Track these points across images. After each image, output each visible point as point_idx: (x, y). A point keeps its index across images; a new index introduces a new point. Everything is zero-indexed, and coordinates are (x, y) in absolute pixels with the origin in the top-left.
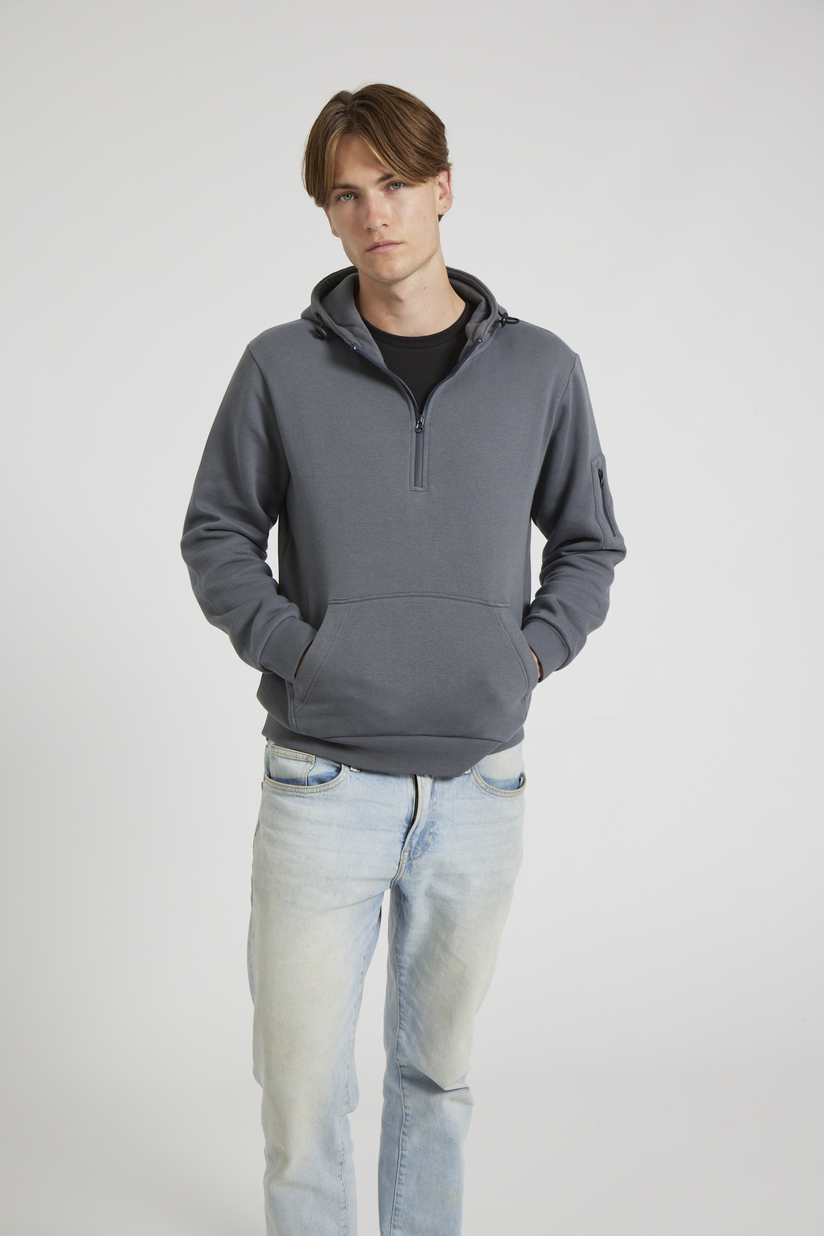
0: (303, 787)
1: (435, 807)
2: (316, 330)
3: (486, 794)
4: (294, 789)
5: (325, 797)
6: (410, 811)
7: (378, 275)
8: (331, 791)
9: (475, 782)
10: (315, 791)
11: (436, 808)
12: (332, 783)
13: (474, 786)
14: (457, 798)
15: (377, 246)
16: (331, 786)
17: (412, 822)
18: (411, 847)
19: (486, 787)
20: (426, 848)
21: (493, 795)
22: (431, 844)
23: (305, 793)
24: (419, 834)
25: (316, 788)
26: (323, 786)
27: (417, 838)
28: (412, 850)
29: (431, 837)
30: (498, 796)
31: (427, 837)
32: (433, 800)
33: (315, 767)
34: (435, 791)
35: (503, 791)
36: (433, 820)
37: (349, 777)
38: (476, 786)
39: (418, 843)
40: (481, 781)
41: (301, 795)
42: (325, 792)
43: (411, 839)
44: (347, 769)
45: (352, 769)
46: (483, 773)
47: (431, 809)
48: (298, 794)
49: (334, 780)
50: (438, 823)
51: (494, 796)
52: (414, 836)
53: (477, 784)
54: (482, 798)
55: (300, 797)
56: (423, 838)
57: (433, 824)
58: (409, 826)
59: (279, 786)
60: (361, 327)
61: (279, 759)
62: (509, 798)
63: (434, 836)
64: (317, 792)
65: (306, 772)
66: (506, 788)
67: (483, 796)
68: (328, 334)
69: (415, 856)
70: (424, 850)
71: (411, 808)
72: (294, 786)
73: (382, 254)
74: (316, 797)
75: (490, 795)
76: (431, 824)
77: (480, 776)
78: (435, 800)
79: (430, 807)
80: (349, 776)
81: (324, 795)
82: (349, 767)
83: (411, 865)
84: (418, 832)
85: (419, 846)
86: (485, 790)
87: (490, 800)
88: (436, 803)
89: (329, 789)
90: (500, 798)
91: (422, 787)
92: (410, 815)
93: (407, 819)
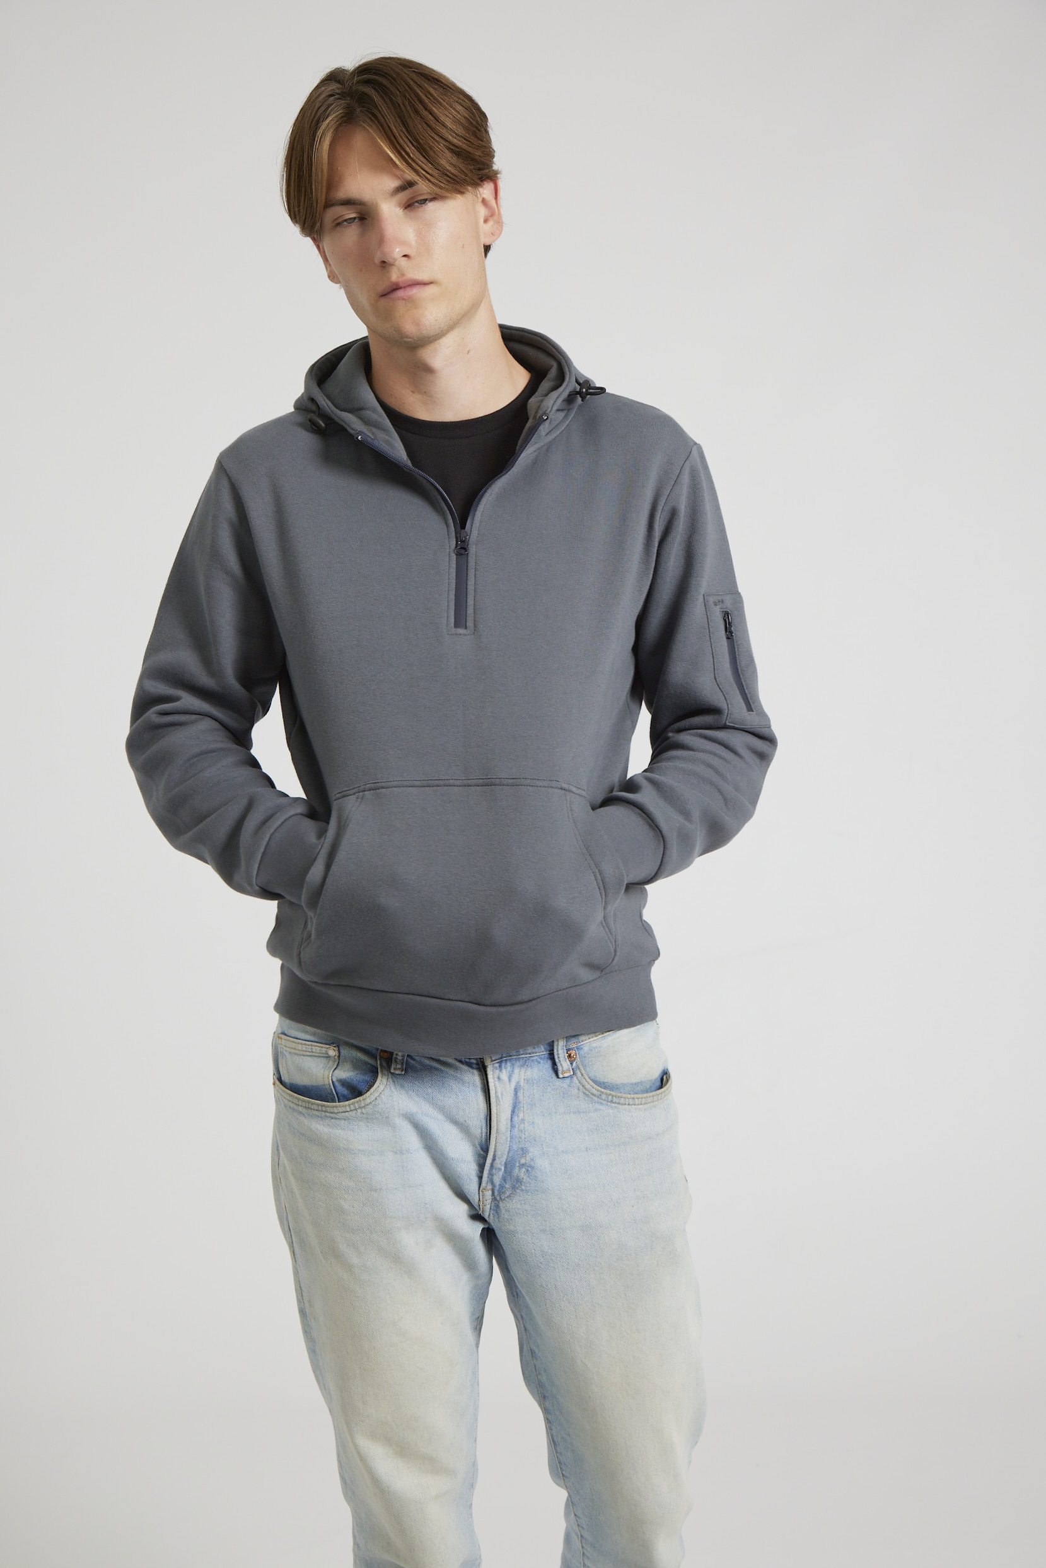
1: (522, 1126)
2: (310, 421)
3: (600, 1103)
5: (363, 1116)
6: (484, 1135)
7: (399, 331)
8: (370, 1106)
9: (580, 1087)
10: (346, 1109)
11: (524, 1128)
12: (369, 1096)
13: (581, 1094)
14: (558, 1111)
15: (396, 288)
16: (368, 1101)
17: (487, 1149)
18: (493, 1184)
19: (599, 1093)
20: (515, 1185)
21: (613, 1105)
22: (525, 1180)
23: (336, 1113)
24: (503, 1168)
25: (349, 1105)
26: (358, 1102)
27: (501, 1173)
28: (497, 1188)
29: (524, 1170)
30: (622, 1104)
31: (516, 1170)
32: (515, 1116)
34: (519, 1102)
35: (629, 1096)
36: (523, 1146)
38: (584, 1093)
39: (504, 1179)
40: (590, 1085)
42: (363, 1110)
44: (386, 1074)
47: (515, 1130)
48: (330, 1114)
49: (372, 1090)
50: (531, 1150)
51: (616, 1105)
53: (585, 1091)
54: (596, 1110)
56: (510, 1173)
57: (524, 1151)
58: (485, 1154)
60: (374, 410)
62: (640, 1106)
63: (529, 1169)
64: (351, 1111)
66: (640, 1092)
67: (597, 1106)
68: (326, 425)
69: (501, 1197)
70: (514, 1188)
71: (484, 1130)
72: (321, 1102)
73: (403, 299)
74: (350, 1117)
75: (608, 1104)
76: (520, 1152)
77: (585, 1076)
78: (521, 1116)
80: (390, 1082)
81: (362, 1113)
82: (390, 1070)
83: (497, 1207)
84: (500, 1164)
85: (506, 1183)
86: (598, 1097)
87: (611, 1111)
88: (523, 1120)
89: (367, 1105)
90: (626, 1106)
91: (496, 1096)
92: (483, 1139)
93: (481, 1144)
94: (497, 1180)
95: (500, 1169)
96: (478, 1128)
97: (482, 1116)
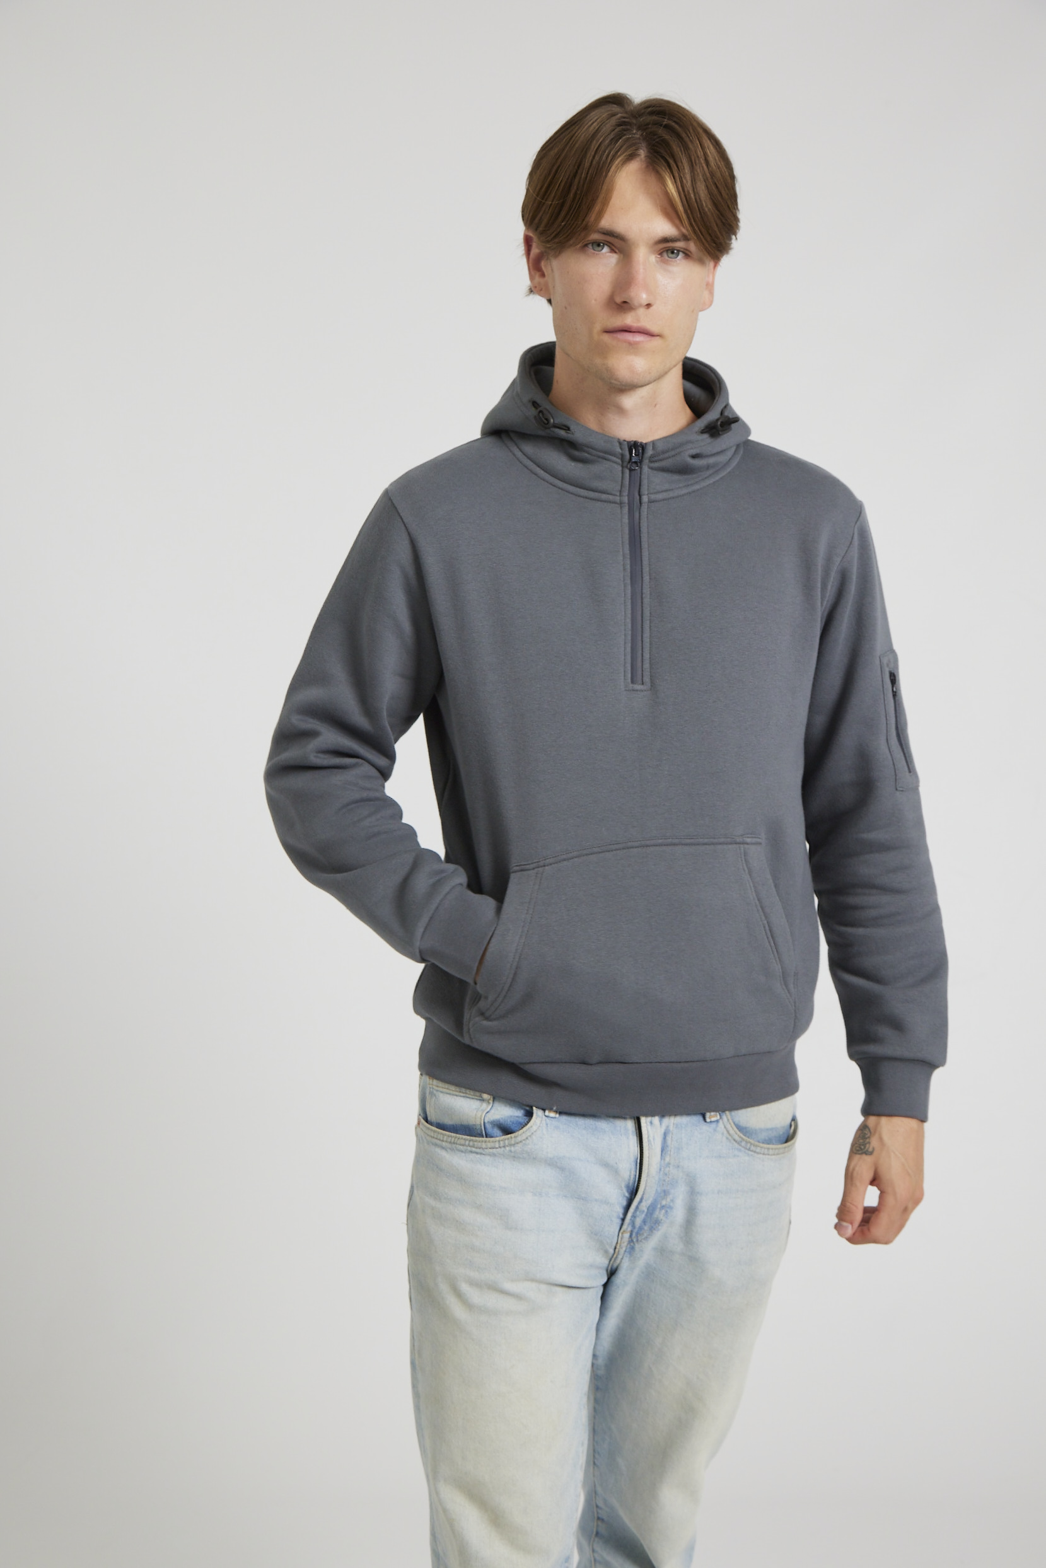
0: (481, 1139)
1: (667, 1169)
3: (740, 1150)
4: (467, 1143)
5: (513, 1154)
6: (632, 1177)
8: (520, 1145)
9: (725, 1132)
10: (497, 1146)
11: (669, 1171)
12: (521, 1135)
13: (724, 1139)
14: (700, 1156)
15: (626, 330)
16: (520, 1139)
17: (634, 1192)
18: (633, 1226)
19: (738, 1140)
20: (655, 1227)
21: (750, 1153)
22: (663, 1221)
23: (483, 1149)
24: (646, 1210)
25: (502, 1141)
26: (511, 1139)
27: (643, 1216)
28: (636, 1230)
29: (663, 1211)
30: (758, 1153)
31: (657, 1212)
32: (664, 1160)
33: (494, 1108)
34: (667, 1146)
35: (765, 1146)
36: (665, 1188)
37: (545, 1125)
38: (727, 1138)
39: (644, 1222)
40: (733, 1131)
41: (478, 1150)
42: (515, 1148)
43: (634, 1216)
44: (540, 1112)
45: (547, 1113)
46: (736, 1120)
47: (662, 1173)
48: (474, 1149)
49: (525, 1128)
50: (672, 1191)
51: (752, 1153)
52: (638, 1213)
53: (728, 1136)
54: (734, 1155)
55: (477, 1153)
56: (651, 1214)
57: (666, 1193)
58: (631, 1197)
59: (445, 1137)
62: (773, 1157)
63: (666, 1212)
64: (502, 1147)
65: (481, 1116)
66: (768, 1141)
67: (736, 1152)
69: (640, 1238)
70: (652, 1229)
71: (633, 1173)
72: (468, 1137)
74: (500, 1154)
75: (747, 1151)
76: (662, 1194)
77: (732, 1124)
78: (667, 1159)
79: (660, 1170)
80: (544, 1122)
81: (514, 1151)
82: (544, 1110)
83: (633, 1248)
84: (644, 1206)
85: (645, 1225)
86: (738, 1143)
87: (747, 1158)
88: (669, 1164)
89: (517, 1143)
90: (761, 1156)
91: (649, 1141)
92: (631, 1182)
93: (627, 1187)
94: (638, 1222)
95: (644, 1211)
96: (627, 1170)
97: (632, 1159)
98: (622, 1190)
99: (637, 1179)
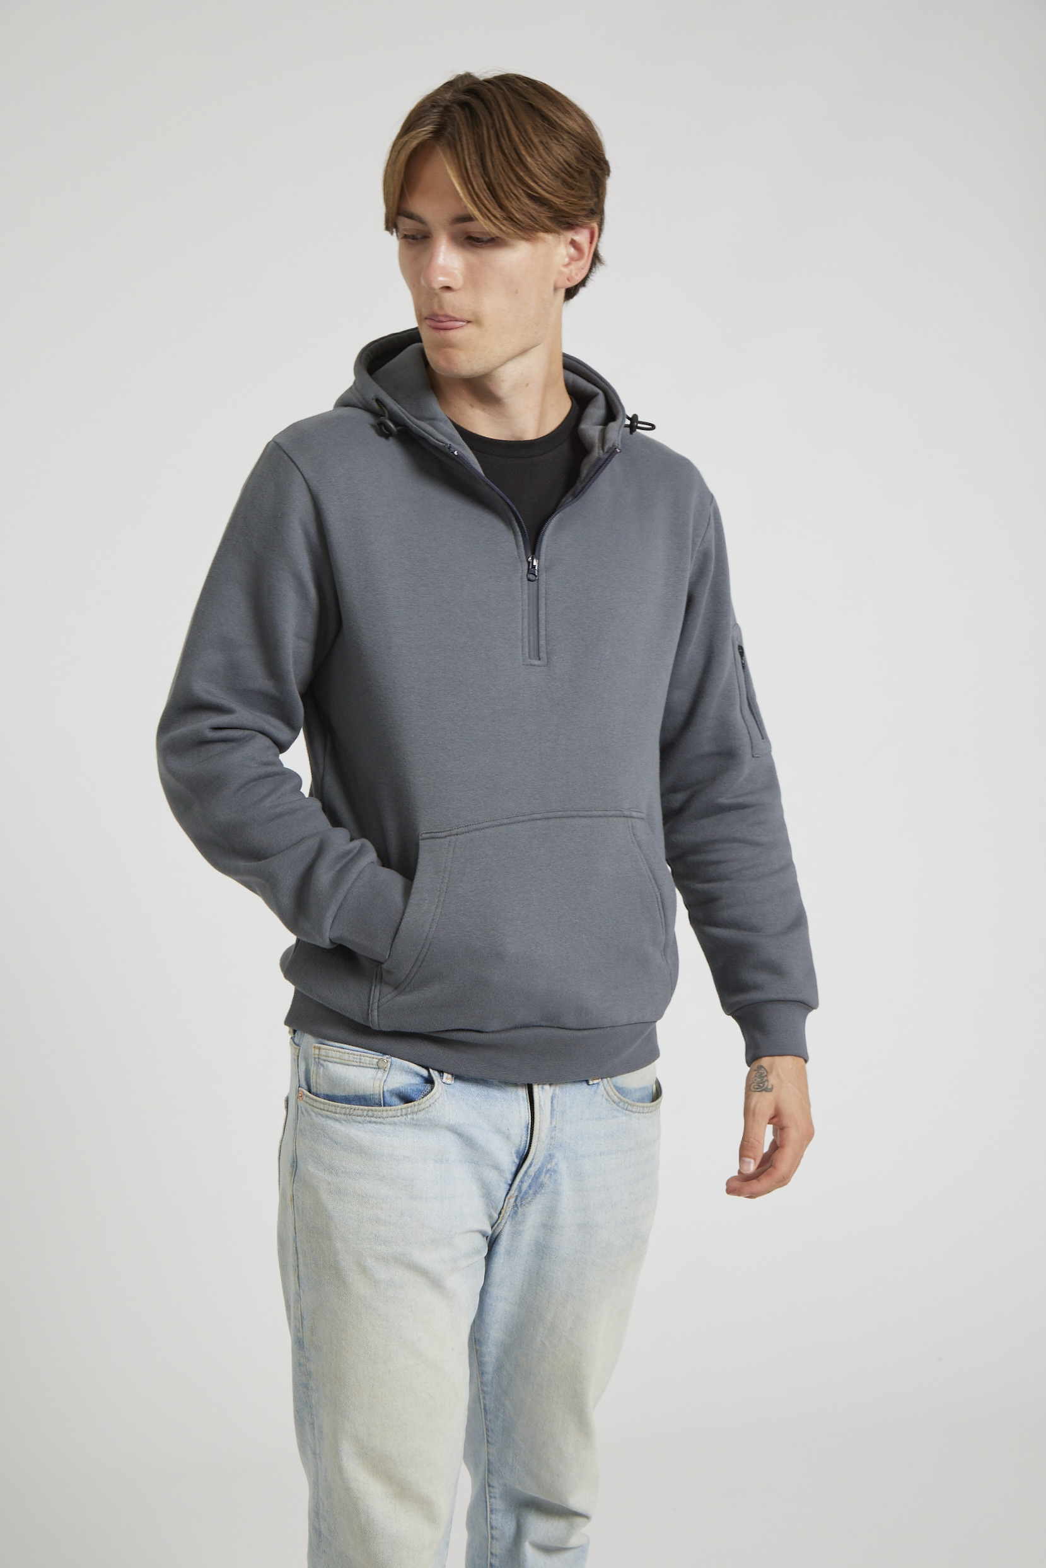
0: (378, 1108)
1: (555, 1132)
3: (619, 1111)
4: (365, 1113)
5: (414, 1122)
6: (523, 1143)
9: (605, 1094)
10: (396, 1114)
11: (556, 1134)
13: (604, 1100)
14: (581, 1119)
16: (423, 1106)
17: (523, 1158)
18: (520, 1191)
19: (619, 1100)
20: (540, 1191)
21: (627, 1112)
22: (546, 1185)
23: (384, 1118)
24: (533, 1175)
25: (401, 1109)
27: (530, 1179)
28: (521, 1195)
29: (548, 1175)
30: (634, 1112)
31: (544, 1177)
32: (553, 1123)
33: (392, 1076)
34: (555, 1110)
36: (551, 1152)
38: (607, 1100)
39: (531, 1186)
40: (613, 1092)
41: (378, 1120)
43: (522, 1182)
44: (439, 1077)
48: (373, 1120)
50: (557, 1155)
51: (629, 1113)
52: (526, 1178)
53: (607, 1096)
54: (613, 1116)
55: (375, 1122)
56: (539, 1178)
57: (553, 1159)
58: (520, 1162)
61: (330, 1065)
62: (645, 1114)
63: (554, 1175)
64: (402, 1115)
65: (380, 1085)
66: (643, 1100)
67: (615, 1113)
69: (525, 1202)
70: (536, 1193)
71: (524, 1138)
72: (365, 1107)
75: (624, 1111)
76: (550, 1158)
77: (612, 1086)
78: (558, 1123)
79: (552, 1134)
81: (413, 1119)
83: (515, 1213)
84: (534, 1170)
85: (530, 1190)
86: (617, 1105)
87: (624, 1118)
88: (557, 1127)
89: (420, 1112)
91: (540, 1106)
92: (522, 1147)
93: (517, 1153)
94: (525, 1186)
95: (531, 1176)
96: (519, 1136)
97: (524, 1125)
98: (512, 1156)
99: (528, 1145)
